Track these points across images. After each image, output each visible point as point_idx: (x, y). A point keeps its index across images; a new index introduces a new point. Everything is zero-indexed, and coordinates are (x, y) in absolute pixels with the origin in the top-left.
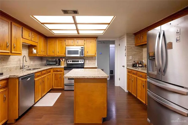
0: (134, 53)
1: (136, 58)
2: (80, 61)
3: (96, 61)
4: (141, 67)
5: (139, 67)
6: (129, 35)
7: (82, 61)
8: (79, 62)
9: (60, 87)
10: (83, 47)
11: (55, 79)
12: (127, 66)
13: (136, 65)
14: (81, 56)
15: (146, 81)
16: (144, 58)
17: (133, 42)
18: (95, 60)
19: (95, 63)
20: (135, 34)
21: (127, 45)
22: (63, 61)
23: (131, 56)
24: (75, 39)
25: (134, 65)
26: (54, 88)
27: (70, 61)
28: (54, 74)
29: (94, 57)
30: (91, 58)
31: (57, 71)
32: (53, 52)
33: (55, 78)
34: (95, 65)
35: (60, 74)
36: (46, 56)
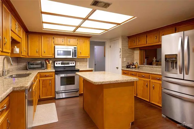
0: (127, 55)
1: (129, 60)
2: (71, 63)
3: (88, 63)
4: (134, 68)
5: (132, 68)
6: (123, 38)
7: (73, 63)
8: (69, 64)
9: (51, 96)
10: (76, 47)
11: (43, 87)
12: (122, 68)
13: (129, 66)
14: (74, 57)
15: (150, 81)
16: (136, 60)
17: (126, 44)
18: (87, 61)
19: (87, 65)
20: (129, 37)
21: (122, 47)
22: (49, 63)
23: (125, 57)
24: (66, 37)
25: (128, 67)
26: (41, 98)
27: (59, 64)
28: (42, 80)
29: (85, 59)
30: (83, 60)
31: (46, 76)
32: (37, 52)
33: (43, 84)
34: (87, 67)
35: (50, 80)
36: (27, 57)
